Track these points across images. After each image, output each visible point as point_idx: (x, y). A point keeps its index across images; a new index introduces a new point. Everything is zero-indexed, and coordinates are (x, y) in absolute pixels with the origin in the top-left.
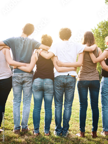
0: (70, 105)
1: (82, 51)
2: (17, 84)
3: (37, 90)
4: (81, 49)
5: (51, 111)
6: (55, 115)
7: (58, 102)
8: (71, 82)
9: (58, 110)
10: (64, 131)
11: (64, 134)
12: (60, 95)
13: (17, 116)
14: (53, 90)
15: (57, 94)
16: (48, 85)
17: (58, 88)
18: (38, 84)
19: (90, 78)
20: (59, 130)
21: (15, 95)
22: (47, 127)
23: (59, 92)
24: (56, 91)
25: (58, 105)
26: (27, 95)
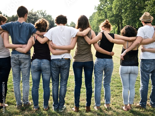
0: (65, 83)
1: (75, 36)
2: (15, 64)
3: (35, 70)
4: (74, 34)
5: (49, 89)
6: (53, 93)
7: (55, 81)
8: (64, 65)
9: (55, 88)
10: (61, 106)
11: (60, 109)
12: (57, 75)
13: (17, 94)
14: (50, 70)
15: (54, 74)
16: (45, 65)
17: (54, 69)
18: (36, 65)
19: (83, 60)
20: (56, 105)
21: (14, 75)
22: (46, 103)
23: (55, 72)
24: (53, 72)
25: (55, 83)
26: (25, 75)
